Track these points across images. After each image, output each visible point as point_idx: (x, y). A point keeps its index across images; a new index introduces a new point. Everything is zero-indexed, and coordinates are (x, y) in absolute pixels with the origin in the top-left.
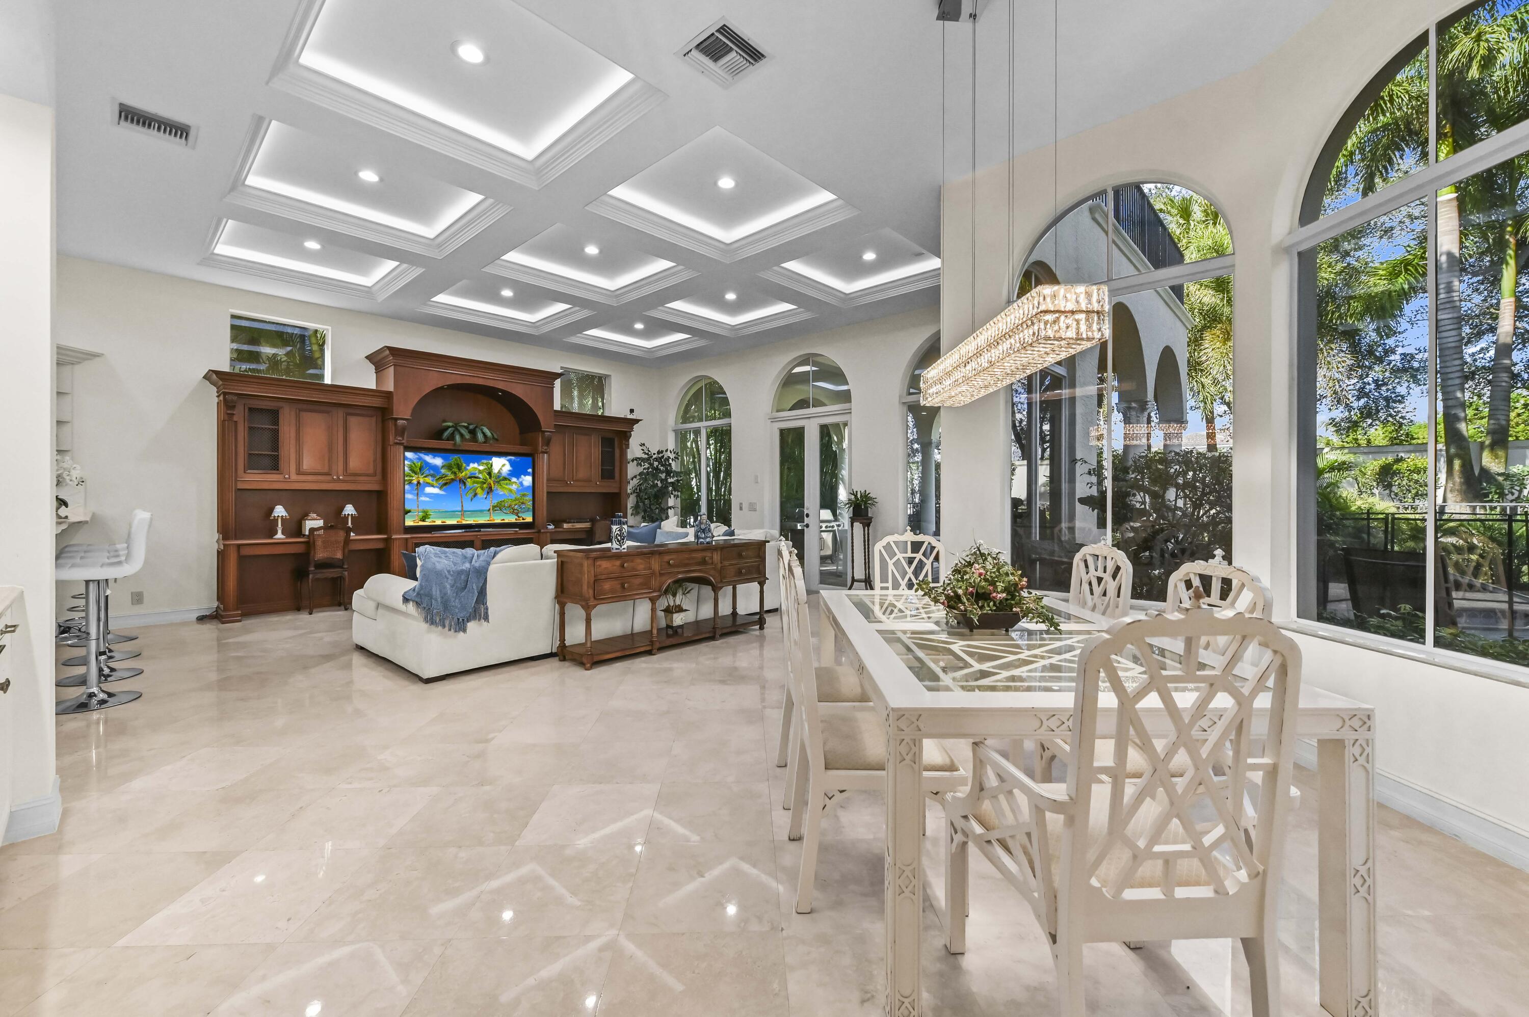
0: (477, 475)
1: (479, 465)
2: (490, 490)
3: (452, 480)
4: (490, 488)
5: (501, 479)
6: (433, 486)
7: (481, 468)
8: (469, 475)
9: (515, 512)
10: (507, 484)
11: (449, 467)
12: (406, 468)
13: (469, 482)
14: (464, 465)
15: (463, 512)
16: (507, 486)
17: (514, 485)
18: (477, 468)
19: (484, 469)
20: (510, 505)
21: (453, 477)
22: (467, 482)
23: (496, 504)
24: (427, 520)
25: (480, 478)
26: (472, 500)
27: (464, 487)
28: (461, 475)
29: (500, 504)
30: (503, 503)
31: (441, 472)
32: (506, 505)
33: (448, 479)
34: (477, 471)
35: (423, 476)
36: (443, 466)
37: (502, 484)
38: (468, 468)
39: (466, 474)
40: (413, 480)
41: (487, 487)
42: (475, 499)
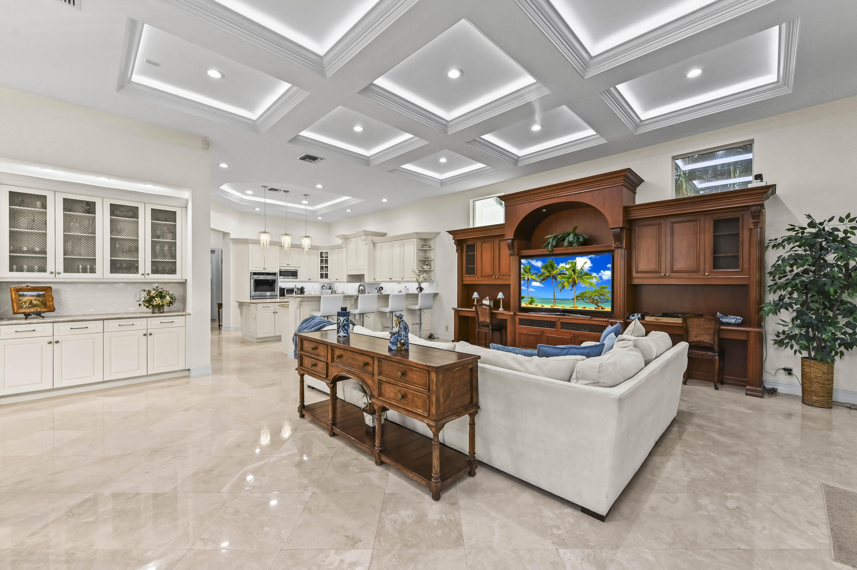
0: (565, 272)
1: (566, 264)
2: (574, 284)
3: (548, 276)
4: (575, 282)
5: (583, 274)
6: (536, 281)
7: (568, 266)
8: (559, 272)
9: (595, 302)
10: (588, 279)
11: (546, 267)
12: (522, 270)
13: (559, 278)
14: (556, 265)
15: (555, 300)
16: (587, 281)
17: (594, 279)
18: (564, 267)
19: (570, 267)
20: (590, 296)
21: (548, 274)
22: (557, 278)
23: (578, 295)
24: (533, 304)
25: (566, 274)
26: (560, 291)
27: (555, 282)
28: (553, 273)
29: (582, 295)
30: (584, 295)
31: (541, 271)
32: (587, 296)
33: (545, 276)
34: (564, 269)
35: (531, 275)
36: (542, 267)
37: (583, 278)
38: (558, 267)
39: (557, 272)
40: (525, 277)
41: (572, 281)
42: (562, 290)
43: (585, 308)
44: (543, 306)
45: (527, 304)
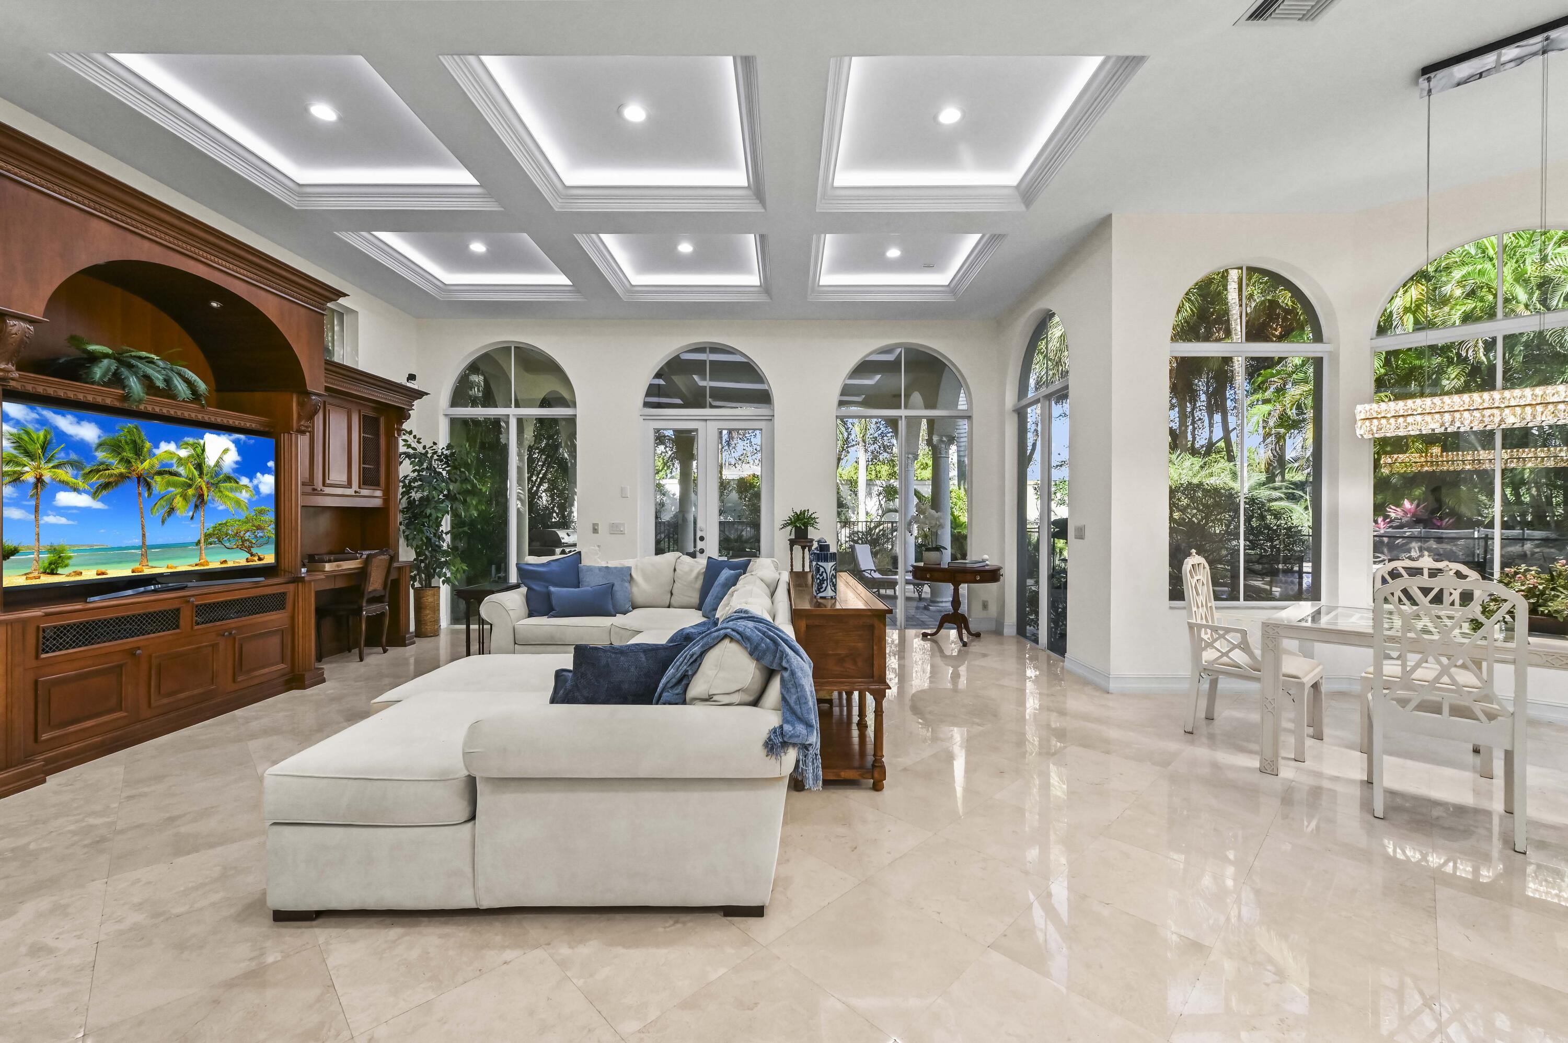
0: (175, 468)
1: (179, 447)
2: (200, 501)
3: (122, 477)
4: (201, 496)
5: (220, 479)
6: (75, 489)
7: (183, 453)
8: (157, 467)
9: (245, 546)
10: (231, 490)
11: (115, 448)
13: (159, 484)
14: (148, 445)
15: (145, 550)
16: (230, 495)
17: (244, 491)
18: (175, 454)
19: (189, 457)
20: (237, 533)
21: (123, 471)
22: (154, 484)
23: (211, 531)
24: (60, 571)
25: (179, 475)
26: (163, 522)
27: (146, 495)
28: (141, 467)
29: (219, 530)
30: (224, 529)
31: (95, 457)
32: (230, 532)
33: (111, 476)
34: (174, 461)
35: (50, 465)
36: (100, 445)
37: (222, 489)
38: (156, 451)
39: (152, 466)
40: (23, 473)
41: (194, 495)
42: (169, 521)
43: (225, 562)
44: (103, 574)
45: (36, 574)
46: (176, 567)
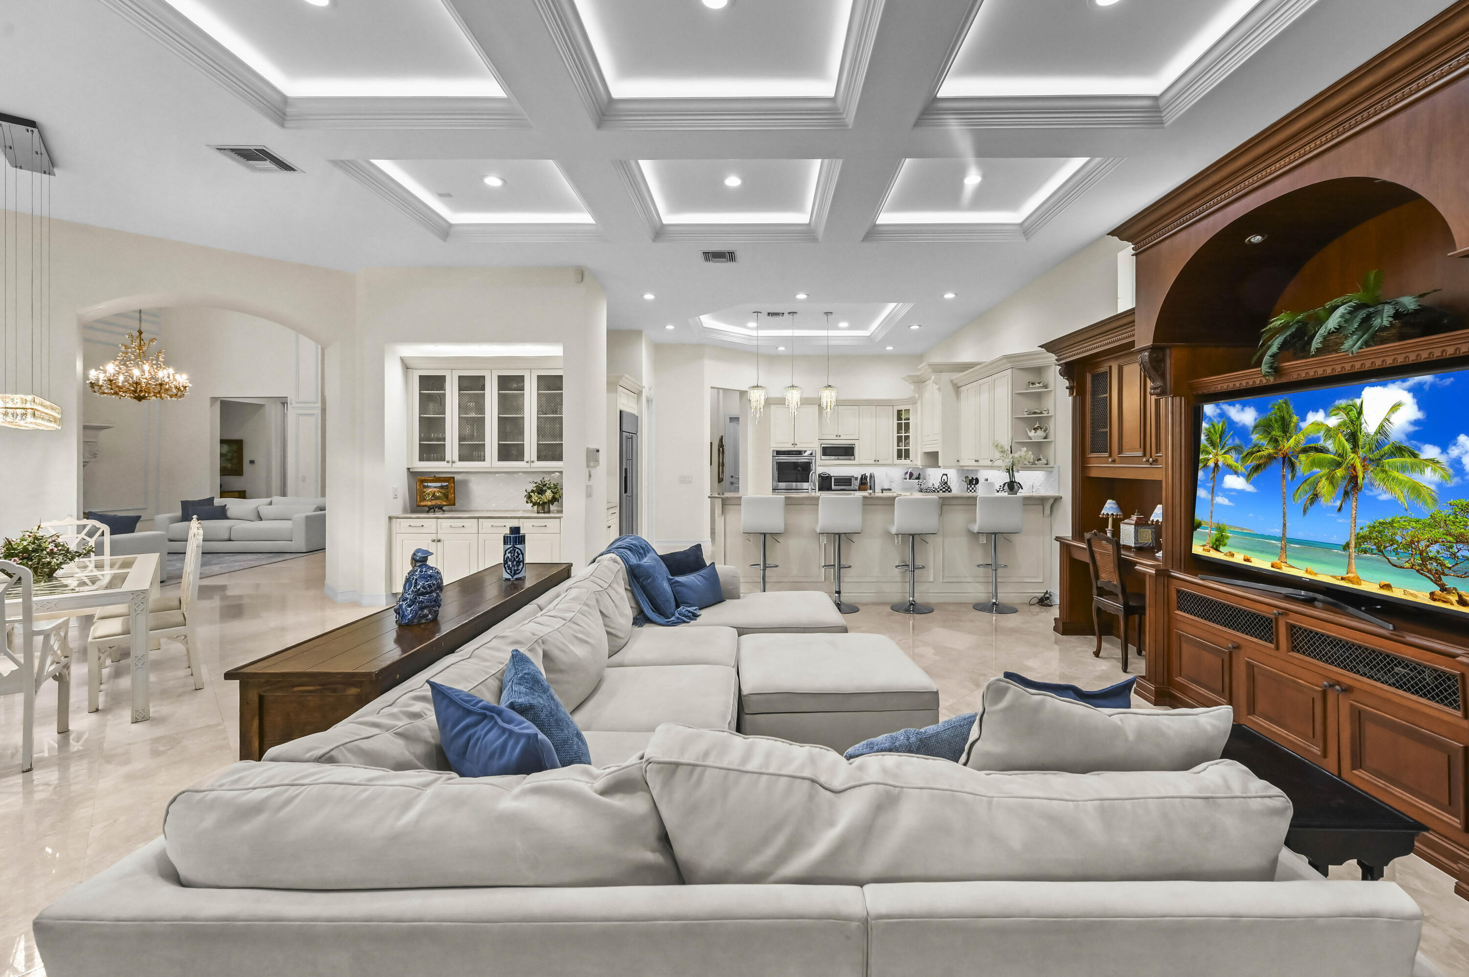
0: (1321, 443)
1: (1328, 415)
2: (1352, 487)
3: (1270, 457)
4: (1354, 480)
5: (1385, 452)
6: (1236, 473)
7: (1333, 422)
8: (1303, 444)
9: (1430, 568)
10: (1403, 468)
11: (1266, 428)
12: (1202, 438)
13: (1303, 464)
14: (1295, 418)
15: (1286, 545)
16: (1401, 476)
17: (1428, 471)
18: (1322, 424)
19: (1339, 426)
20: (1412, 542)
21: (1271, 451)
22: (1298, 464)
23: (1366, 532)
24: (1221, 548)
25: (1327, 451)
26: (1305, 511)
27: (1290, 477)
28: (1287, 446)
29: (1380, 532)
30: (1388, 533)
31: (1251, 440)
32: (1398, 538)
33: (1261, 457)
34: (1322, 433)
35: (1224, 451)
36: (1256, 427)
37: (1387, 468)
38: (1303, 425)
39: (1297, 443)
40: (1208, 460)
41: (1343, 478)
42: (1312, 510)
43: (1388, 587)
44: (1249, 561)
45: (1207, 547)
46: (1316, 574)
